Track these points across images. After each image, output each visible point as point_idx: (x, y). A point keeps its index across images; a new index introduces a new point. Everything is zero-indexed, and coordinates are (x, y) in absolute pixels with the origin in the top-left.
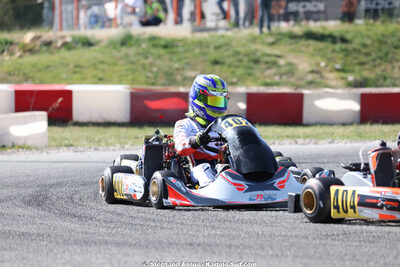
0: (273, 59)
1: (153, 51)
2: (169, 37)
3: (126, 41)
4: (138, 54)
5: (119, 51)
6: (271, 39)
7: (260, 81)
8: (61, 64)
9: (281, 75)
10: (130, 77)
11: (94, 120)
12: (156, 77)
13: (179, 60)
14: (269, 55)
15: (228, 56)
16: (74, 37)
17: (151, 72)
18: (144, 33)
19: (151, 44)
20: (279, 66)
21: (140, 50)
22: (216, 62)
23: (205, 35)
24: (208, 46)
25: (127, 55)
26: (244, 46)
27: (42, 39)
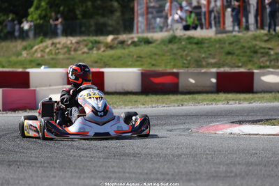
0: (267, 50)
1: (189, 46)
2: (200, 37)
3: (172, 40)
4: (179, 48)
5: (167, 47)
6: (266, 38)
7: (256, 65)
8: (129, 55)
9: (271, 61)
10: (172, 64)
11: (118, 91)
12: (189, 64)
13: (205, 52)
14: (264, 48)
15: (238, 49)
16: (139, 38)
17: (186, 60)
18: (185, 35)
19: (187, 41)
20: (270, 55)
21: (180, 46)
22: (229, 53)
23: (224, 35)
24: (225, 43)
25: (172, 49)
26: (248, 42)
27: (119, 39)
